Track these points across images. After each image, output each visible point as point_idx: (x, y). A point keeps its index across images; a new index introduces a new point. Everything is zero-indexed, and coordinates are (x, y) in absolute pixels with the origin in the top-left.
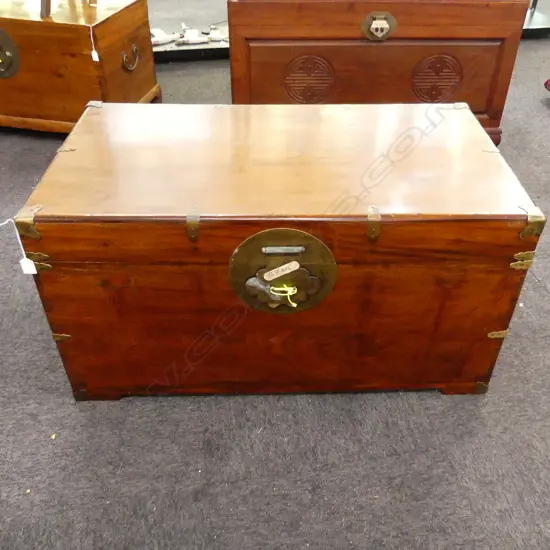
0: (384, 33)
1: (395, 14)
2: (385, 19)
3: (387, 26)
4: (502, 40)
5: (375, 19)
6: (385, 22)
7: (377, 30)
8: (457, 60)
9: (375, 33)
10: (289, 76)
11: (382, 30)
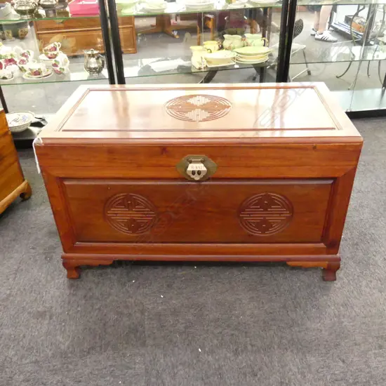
0: (202, 176)
1: (213, 157)
2: (202, 162)
3: (205, 169)
4: (335, 179)
5: (191, 162)
6: (202, 165)
7: (193, 173)
8: (285, 197)
9: (192, 176)
10: (110, 210)
11: (199, 173)
